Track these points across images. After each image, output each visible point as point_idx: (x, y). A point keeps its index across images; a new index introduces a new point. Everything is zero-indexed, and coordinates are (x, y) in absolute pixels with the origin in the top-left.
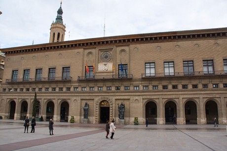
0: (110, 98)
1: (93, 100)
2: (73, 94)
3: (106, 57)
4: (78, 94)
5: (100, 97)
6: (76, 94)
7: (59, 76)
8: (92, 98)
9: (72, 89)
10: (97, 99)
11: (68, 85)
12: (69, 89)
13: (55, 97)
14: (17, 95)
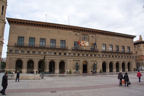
0: (88, 60)
1: (80, 61)
2: (68, 57)
3: (84, 38)
4: (71, 57)
5: (83, 59)
6: (70, 57)
7: (59, 46)
8: (79, 60)
9: (67, 54)
10: (82, 60)
11: (65, 52)
12: (65, 54)
13: (56, 59)
14: (24, 55)
